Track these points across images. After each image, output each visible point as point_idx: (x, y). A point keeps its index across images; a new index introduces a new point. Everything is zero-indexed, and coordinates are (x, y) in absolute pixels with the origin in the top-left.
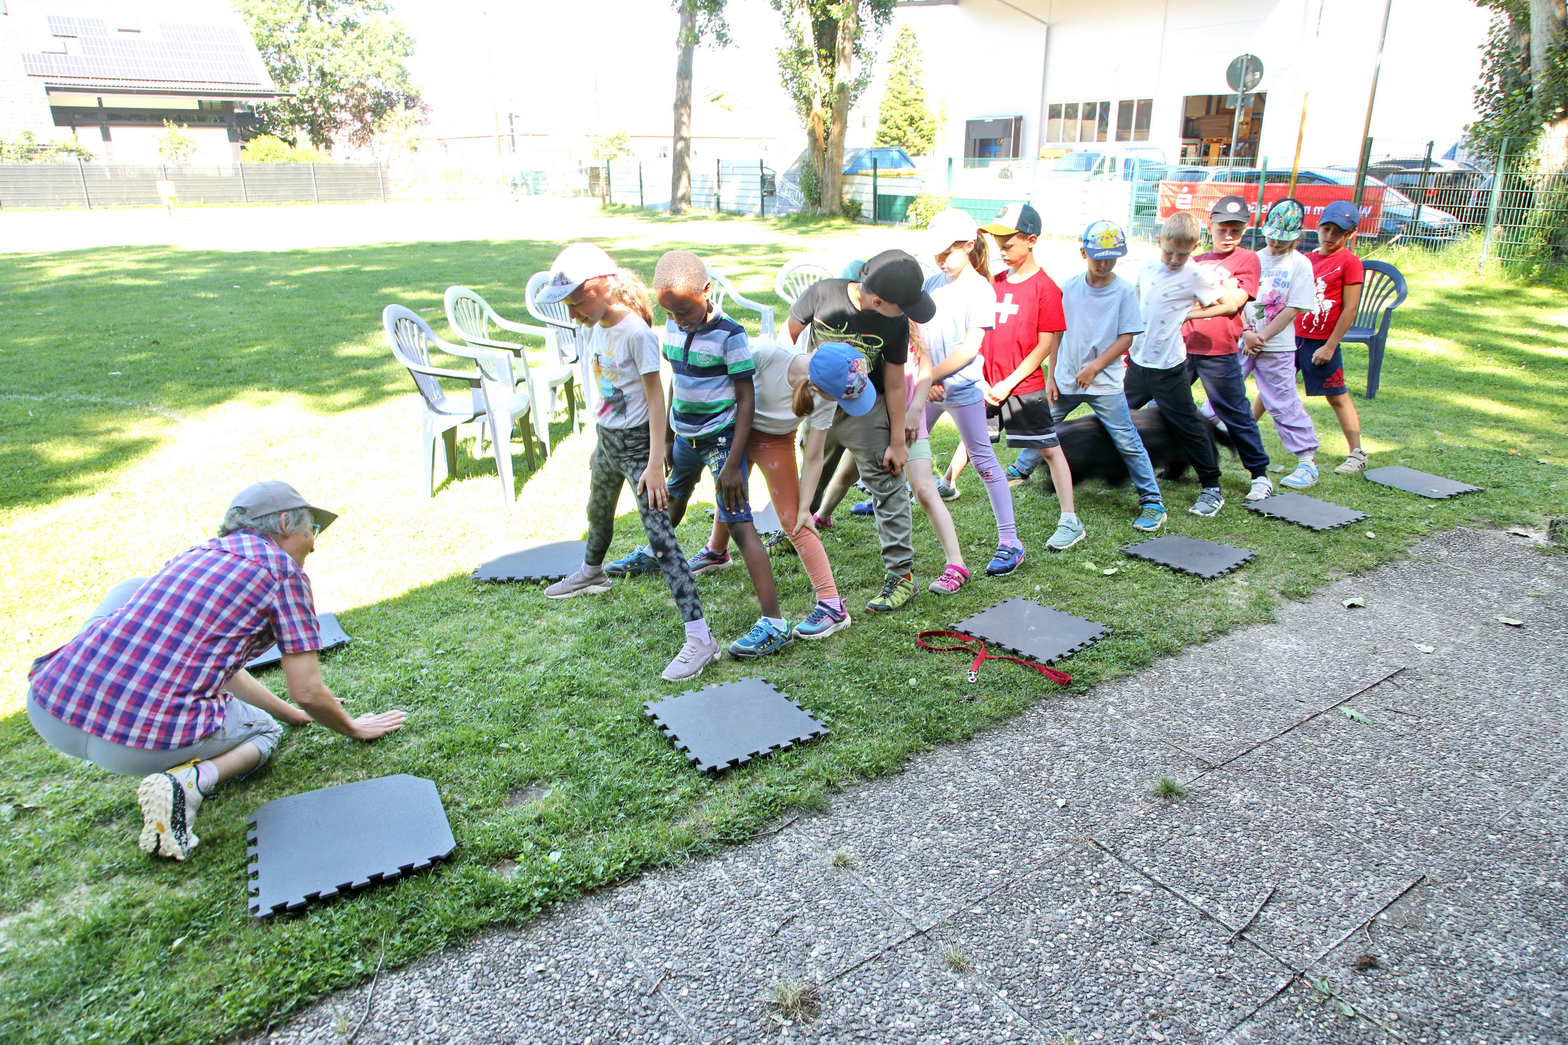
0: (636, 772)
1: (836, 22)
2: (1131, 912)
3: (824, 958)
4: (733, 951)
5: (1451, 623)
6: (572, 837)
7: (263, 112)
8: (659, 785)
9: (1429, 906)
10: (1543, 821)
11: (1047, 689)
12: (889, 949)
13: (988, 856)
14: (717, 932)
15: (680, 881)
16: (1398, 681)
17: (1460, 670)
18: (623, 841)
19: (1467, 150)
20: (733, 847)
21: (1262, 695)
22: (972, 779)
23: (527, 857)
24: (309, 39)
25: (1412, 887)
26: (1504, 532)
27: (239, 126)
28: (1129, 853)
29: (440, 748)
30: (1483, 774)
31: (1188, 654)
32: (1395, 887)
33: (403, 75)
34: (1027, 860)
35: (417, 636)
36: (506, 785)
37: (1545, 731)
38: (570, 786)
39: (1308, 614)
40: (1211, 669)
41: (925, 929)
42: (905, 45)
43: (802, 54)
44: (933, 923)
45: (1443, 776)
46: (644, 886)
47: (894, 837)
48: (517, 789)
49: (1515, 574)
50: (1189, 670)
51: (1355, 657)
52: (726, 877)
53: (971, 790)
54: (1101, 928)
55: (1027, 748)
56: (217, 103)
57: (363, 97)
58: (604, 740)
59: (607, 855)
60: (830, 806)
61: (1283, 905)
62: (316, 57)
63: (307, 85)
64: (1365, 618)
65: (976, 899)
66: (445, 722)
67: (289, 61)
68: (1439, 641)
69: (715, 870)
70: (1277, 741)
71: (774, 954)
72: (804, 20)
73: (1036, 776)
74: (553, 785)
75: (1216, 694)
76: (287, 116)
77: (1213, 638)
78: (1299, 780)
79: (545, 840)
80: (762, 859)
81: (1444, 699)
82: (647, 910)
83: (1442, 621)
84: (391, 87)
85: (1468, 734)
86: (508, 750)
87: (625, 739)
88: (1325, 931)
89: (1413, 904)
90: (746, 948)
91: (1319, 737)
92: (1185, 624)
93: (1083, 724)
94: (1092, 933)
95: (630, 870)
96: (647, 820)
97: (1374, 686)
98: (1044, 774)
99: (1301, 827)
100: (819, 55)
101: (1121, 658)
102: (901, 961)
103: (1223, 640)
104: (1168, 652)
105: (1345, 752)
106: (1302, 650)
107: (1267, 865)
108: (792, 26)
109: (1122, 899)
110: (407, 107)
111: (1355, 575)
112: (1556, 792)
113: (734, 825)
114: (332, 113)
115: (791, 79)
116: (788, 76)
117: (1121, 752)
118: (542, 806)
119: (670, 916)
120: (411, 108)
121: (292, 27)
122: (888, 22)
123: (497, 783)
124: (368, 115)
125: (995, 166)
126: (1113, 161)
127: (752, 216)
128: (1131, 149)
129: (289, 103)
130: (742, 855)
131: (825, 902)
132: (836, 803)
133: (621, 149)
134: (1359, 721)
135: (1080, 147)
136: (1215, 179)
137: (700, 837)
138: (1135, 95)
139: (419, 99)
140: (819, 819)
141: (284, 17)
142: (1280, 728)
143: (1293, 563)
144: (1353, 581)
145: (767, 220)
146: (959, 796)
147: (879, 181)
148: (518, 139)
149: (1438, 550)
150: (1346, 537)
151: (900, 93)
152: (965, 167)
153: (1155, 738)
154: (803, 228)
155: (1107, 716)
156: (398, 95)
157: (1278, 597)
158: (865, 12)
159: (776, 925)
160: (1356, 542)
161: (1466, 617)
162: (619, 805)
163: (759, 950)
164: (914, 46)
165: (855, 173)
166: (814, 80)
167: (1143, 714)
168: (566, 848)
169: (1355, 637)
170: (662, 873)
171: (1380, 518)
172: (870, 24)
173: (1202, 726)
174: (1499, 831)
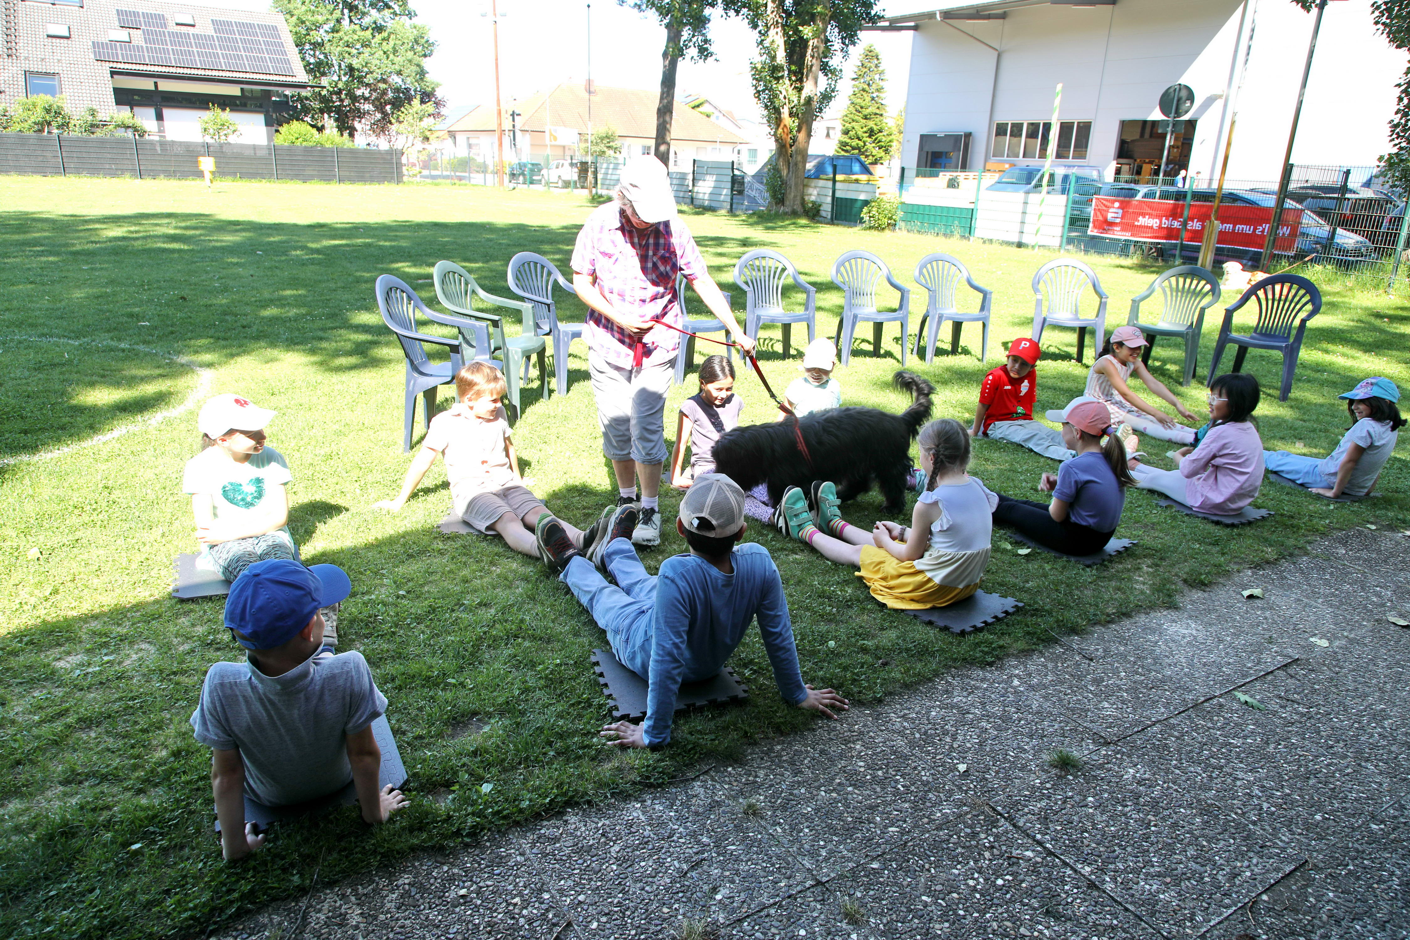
0: (568, 713)
1: (807, 41)
2: (1022, 877)
3: (727, 901)
4: (643, 889)
5: (1345, 618)
6: (505, 770)
7: (297, 101)
8: (589, 727)
9: (1310, 890)
11: (956, 659)
12: (789, 897)
13: (889, 813)
14: (630, 869)
15: (600, 819)
16: (1291, 671)
17: (1351, 663)
18: (550, 778)
19: (1381, 179)
20: (652, 790)
21: (1160, 676)
22: (881, 739)
23: (461, 787)
24: (341, 39)
25: (1295, 870)
26: (1400, 535)
27: (275, 111)
28: (1023, 820)
29: (393, 680)
30: (1369, 765)
31: (1092, 633)
32: (1277, 870)
33: (422, 73)
34: (926, 820)
35: (383, 575)
36: (448, 718)
38: (507, 722)
39: (1209, 602)
40: (1113, 649)
41: (824, 879)
42: (869, 65)
43: (775, 69)
44: (833, 875)
45: (1329, 765)
46: (566, 821)
47: (803, 791)
48: (459, 723)
50: (1092, 648)
51: (1251, 645)
52: (642, 818)
53: (879, 750)
54: (991, 891)
55: (933, 713)
56: (257, 91)
57: (384, 93)
58: (542, 682)
59: (535, 789)
60: (746, 756)
61: (1168, 880)
62: (347, 55)
63: (335, 78)
64: (1263, 609)
65: (874, 854)
66: (399, 656)
67: (322, 57)
68: (1333, 635)
69: (635, 811)
70: (1172, 721)
71: (681, 895)
72: (777, 39)
73: (940, 740)
74: (493, 721)
75: (1116, 672)
76: (316, 105)
77: (1117, 619)
78: (1192, 761)
79: (481, 771)
80: (678, 803)
81: (1334, 690)
82: (567, 844)
83: (1336, 616)
84: (411, 83)
85: (1356, 725)
86: (454, 685)
87: (561, 682)
88: (1207, 908)
89: (1294, 887)
90: (655, 887)
91: (1211, 720)
92: (1090, 604)
93: (988, 693)
94: (982, 895)
95: (554, 805)
96: (574, 759)
97: (1268, 674)
98: (948, 740)
99: (1190, 806)
100: (790, 71)
101: (1028, 633)
102: (799, 909)
103: (1126, 623)
104: (1074, 630)
105: (1236, 736)
106: (1201, 636)
107: (1155, 840)
108: (766, 43)
109: (1013, 863)
110: (422, 102)
111: (1255, 567)
113: (654, 768)
114: (357, 104)
115: (764, 91)
116: (760, 88)
117: (1022, 722)
118: (480, 740)
119: (588, 852)
120: (425, 103)
121: (326, 27)
122: (854, 43)
123: (442, 716)
124: (388, 108)
125: (944, 177)
126: (1052, 176)
127: (723, 212)
128: (1069, 166)
129: (320, 94)
130: (660, 798)
131: (733, 847)
132: (751, 754)
133: (609, 147)
134: (1252, 707)
135: (1023, 162)
136: (1145, 196)
137: (622, 778)
138: (1076, 118)
139: (434, 95)
140: (734, 769)
141: (321, 19)
142: (1175, 709)
143: (1197, 554)
144: (1253, 573)
145: (737, 216)
146: (867, 754)
147: (838, 186)
148: (518, 134)
149: (1337, 548)
150: (1249, 531)
151: (862, 108)
152: (917, 176)
153: (1055, 711)
154: (770, 225)
155: (1012, 687)
156: (415, 91)
157: (1180, 585)
158: (833, 33)
159: (685, 867)
160: (1258, 537)
161: (1360, 613)
162: (550, 744)
163: (667, 890)
164: (877, 66)
165: (817, 177)
166: (784, 93)
167: (1045, 687)
168: (498, 780)
169: (1252, 626)
170: (584, 810)
171: (1282, 515)
172: (837, 45)
173: (1100, 702)
174: (1382, 822)
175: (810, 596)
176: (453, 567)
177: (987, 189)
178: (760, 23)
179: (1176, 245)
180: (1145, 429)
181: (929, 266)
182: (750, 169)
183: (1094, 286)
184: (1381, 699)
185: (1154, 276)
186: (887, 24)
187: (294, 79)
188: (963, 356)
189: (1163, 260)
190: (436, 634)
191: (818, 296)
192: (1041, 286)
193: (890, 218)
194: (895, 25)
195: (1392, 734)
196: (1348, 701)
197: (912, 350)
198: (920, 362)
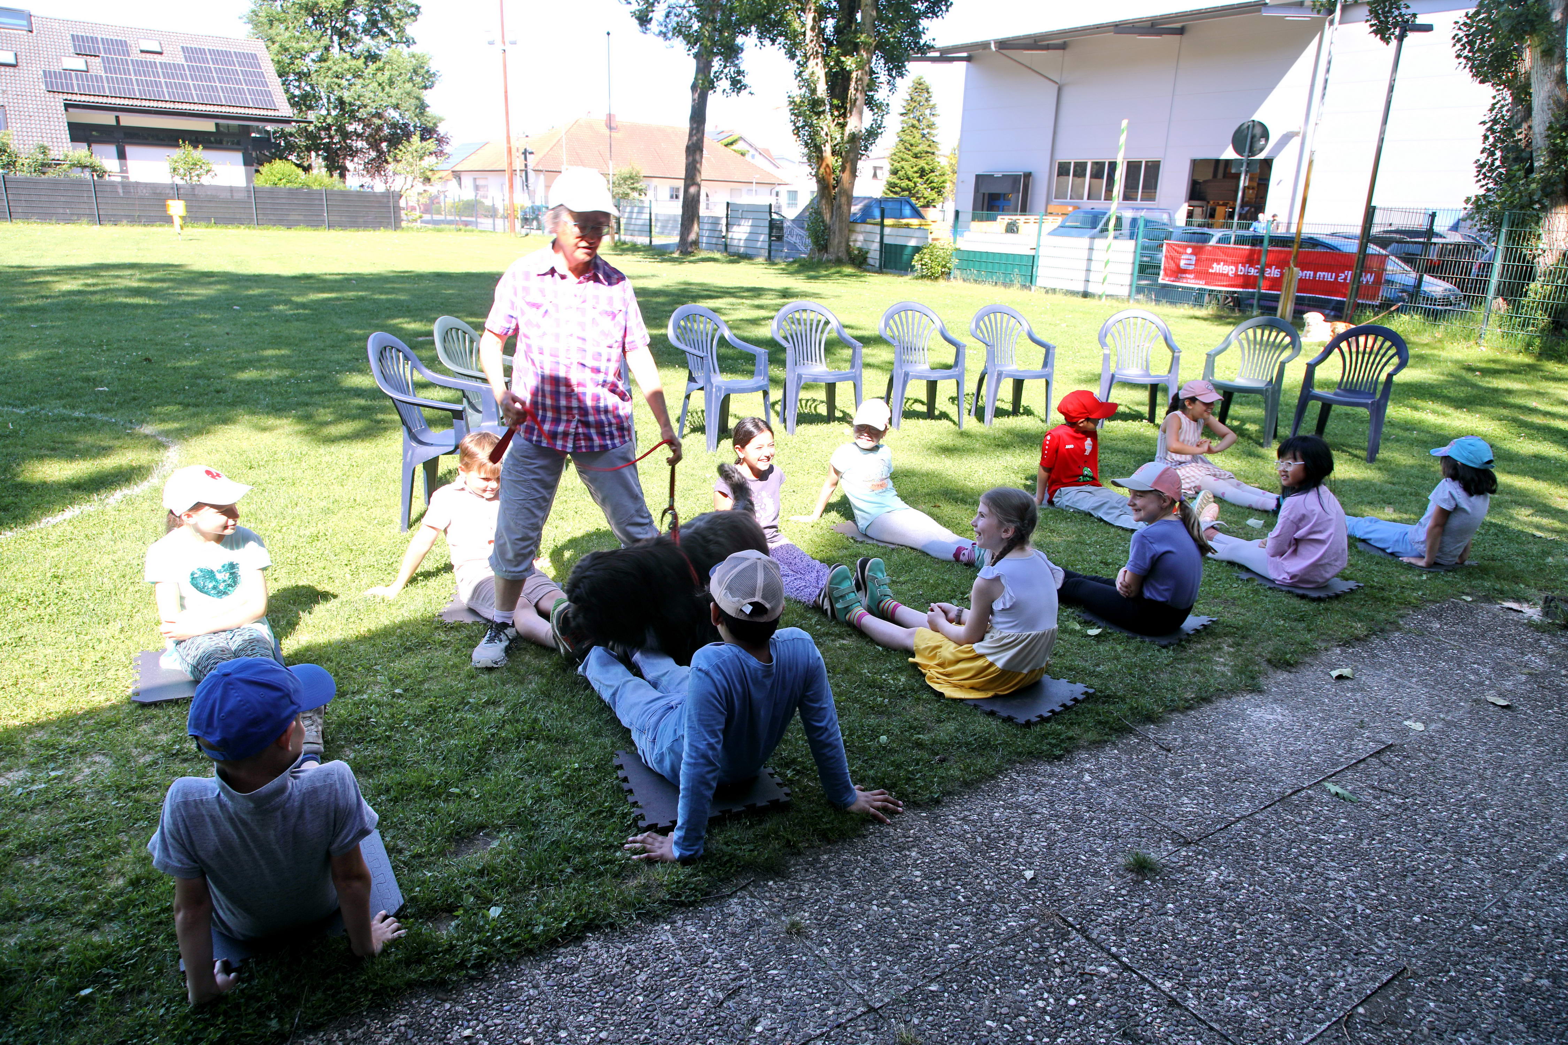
0: (588, 825)
1: (850, 73)
2: (1096, 995)
3: (768, 1034)
4: (673, 1022)
5: (1441, 699)
6: (516, 891)
7: (280, 137)
8: (611, 839)
9: (1409, 1001)
10: (1531, 912)
11: (1021, 753)
12: (838, 1026)
13: (949, 928)
14: (658, 1000)
15: (624, 944)
16: (1385, 758)
17: (1449, 748)
18: (568, 898)
19: (1469, 222)
20: (684, 909)
21: (1244, 767)
22: (938, 845)
23: (466, 911)
24: (329, 69)
25: (1393, 978)
26: (1498, 607)
27: (254, 150)
28: (1096, 932)
29: (388, 791)
30: (1470, 860)
31: (1169, 721)
32: (1374, 979)
33: (422, 107)
34: (989, 935)
35: (377, 671)
36: (451, 833)
37: (1535, 816)
38: (518, 836)
39: (1295, 684)
40: (1192, 738)
41: (878, 1005)
42: (919, 99)
43: (815, 104)
44: (886, 1000)
45: (1427, 861)
46: (586, 947)
47: (852, 905)
48: (463, 838)
49: (1509, 650)
50: (1170, 737)
51: (1341, 730)
52: (672, 941)
53: (936, 857)
54: (1063, 1012)
55: (997, 814)
56: (234, 126)
57: (380, 128)
58: (559, 789)
59: (549, 912)
60: (789, 868)
61: (1256, 994)
62: (336, 87)
63: (324, 112)
64: (1353, 690)
65: (933, 975)
66: (394, 764)
67: (308, 88)
68: (1428, 717)
69: (663, 934)
70: (1257, 816)
71: (716, 1028)
72: (817, 70)
73: (1004, 844)
74: (502, 835)
75: (1196, 764)
76: (303, 142)
77: (1196, 705)
78: (1279, 860)
79: (488, 893)
80: (713, 923)
81: (1430, 777)
82: (586, 974)
83: (1431, 696)
84: (410, 118)
85: (1455, 816)
86: (458, 796)
87: (580, 789)
88: (1299, 1024)
89: (1392, 998)
90: (687, 1019)
91: (1300, 814)
92: (1167, 689)
93: (1056, 791)
94: (1052, 1017)
95: (572, 929)
96: (595, 876)
97: (1360, 762)
98: (1013, 843)
99: (1278, 910)
100: (831, 105)
101: (1100, 722)
102: (850, 1040)
103: (1207, 708)
104: (1150, 718)
105: (1326, 831)
106: (1287, 722)
107: (1241, 950)
108: (806, 75)
109: (1087, 981)
110: (423, 139)
111: (1344, 645)
112: (1545, 882)
113: (686, 885)
114: (349, 141)
115: (803, 127)
116: (799, 124)
117: (1095, 822)
118: (487, 857)
119: (611, 982)
120: (426, 140)
121: (313, 56)
122: (902, 75)
123: (444, 831)
124: (384, 145)
125: (1003, 220)
126: (1119, 220)
127: (760, 260)
128: (1138, 209)
129: (306, 130)
130: (692, 918)
131: (775, 972)
132: (794, 865)
133: (633, 189)
134: (1344, 799)
135: (1087, 204)
136: (1220, 241)
137: (649, 897)
138: (1144, 156)
139: (436, 132)
140: (775, 882)
141: (306, 46)
142: (1261, 803)
143: (1282, 631)
144: (1342, 651)
145: (776, 264)
146: (923, 862)
147: (887, 231)
148: (531, 174)
149: (1430, 622)
150: (1336, 605)
151: (911, 145)
152: (973, 220)
153: (1130, 809)
154: (812, 273)
155: (1082, 783)
156: (415, 127)
157: (1264, 665)
158: (879, 65)
159: (721, 996)
160: (1346, 611)
161: (1457, 693)
162: (567, 860)
163: (700, 1022)
164: (927, 100)
165: (864, 222)
166: (826, 129)
167: (1119, 782)
168: (508, 903)
169: (1341, 709)
170: (607, 934)
171: (1372, 587)
172: (883, 77)
173: (1179, 797)
174: (1485, 922)
175: (859, 686)
176: (457, 660)
177: (1049, 234)
178: (798, 53)
179: (1253, 294)
180: (1223, 494)
181: (986, 318)
182: (790, 213)
183: (1166, 339)
184: (1481, 787)
185: (1230, 328)
186: (937, 54)
187: (276, 113)
188: (1025, 417)
189: (1240, 310)
190: (437, 738)
191: (865, 351)
192: (1109, 340)
193: (944, 266)
194: (946, 56)
195: (1493, 826)
196: (1447, 790)
197: (970, 411)
198: (979, 424)
